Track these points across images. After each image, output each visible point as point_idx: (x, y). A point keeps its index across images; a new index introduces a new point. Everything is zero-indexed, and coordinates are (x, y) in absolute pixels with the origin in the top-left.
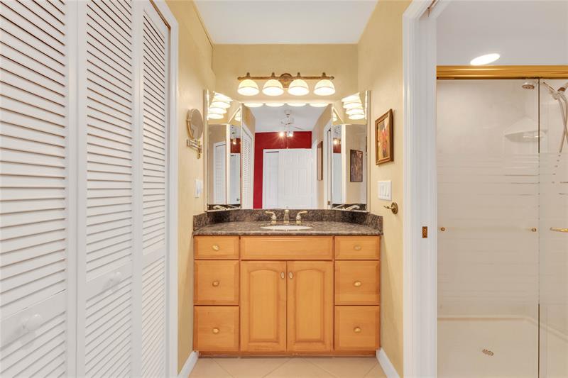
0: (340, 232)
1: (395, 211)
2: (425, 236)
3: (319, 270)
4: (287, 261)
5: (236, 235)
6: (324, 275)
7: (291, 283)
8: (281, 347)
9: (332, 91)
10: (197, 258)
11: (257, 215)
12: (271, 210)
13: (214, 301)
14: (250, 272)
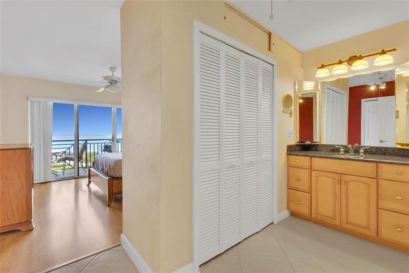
0: (382, 161)
3: (365, 183)
4: (341, 174)
5: (309, 156)
6: (369, 187)
7: (343, 187)
8: (337, 223)
10: (289, 166)
11: (331, 148)
12: (341, 146)
13: (297, 188)
14: (317, 177)
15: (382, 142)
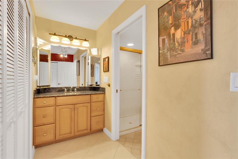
0: (93, 93)
1: (109, 86)
2: (117, 92)
3: (86, 106)
4: (74, 104)
5: (54, 97)
6: (87, 108)
7: (76, 112)
8: (72, 134)
9: (88, 46)
10: (35, 107)
11: (58, 90)
13: (43, 123)
14: (60, 110)
15: (59, 84)
